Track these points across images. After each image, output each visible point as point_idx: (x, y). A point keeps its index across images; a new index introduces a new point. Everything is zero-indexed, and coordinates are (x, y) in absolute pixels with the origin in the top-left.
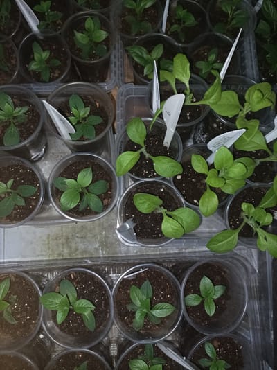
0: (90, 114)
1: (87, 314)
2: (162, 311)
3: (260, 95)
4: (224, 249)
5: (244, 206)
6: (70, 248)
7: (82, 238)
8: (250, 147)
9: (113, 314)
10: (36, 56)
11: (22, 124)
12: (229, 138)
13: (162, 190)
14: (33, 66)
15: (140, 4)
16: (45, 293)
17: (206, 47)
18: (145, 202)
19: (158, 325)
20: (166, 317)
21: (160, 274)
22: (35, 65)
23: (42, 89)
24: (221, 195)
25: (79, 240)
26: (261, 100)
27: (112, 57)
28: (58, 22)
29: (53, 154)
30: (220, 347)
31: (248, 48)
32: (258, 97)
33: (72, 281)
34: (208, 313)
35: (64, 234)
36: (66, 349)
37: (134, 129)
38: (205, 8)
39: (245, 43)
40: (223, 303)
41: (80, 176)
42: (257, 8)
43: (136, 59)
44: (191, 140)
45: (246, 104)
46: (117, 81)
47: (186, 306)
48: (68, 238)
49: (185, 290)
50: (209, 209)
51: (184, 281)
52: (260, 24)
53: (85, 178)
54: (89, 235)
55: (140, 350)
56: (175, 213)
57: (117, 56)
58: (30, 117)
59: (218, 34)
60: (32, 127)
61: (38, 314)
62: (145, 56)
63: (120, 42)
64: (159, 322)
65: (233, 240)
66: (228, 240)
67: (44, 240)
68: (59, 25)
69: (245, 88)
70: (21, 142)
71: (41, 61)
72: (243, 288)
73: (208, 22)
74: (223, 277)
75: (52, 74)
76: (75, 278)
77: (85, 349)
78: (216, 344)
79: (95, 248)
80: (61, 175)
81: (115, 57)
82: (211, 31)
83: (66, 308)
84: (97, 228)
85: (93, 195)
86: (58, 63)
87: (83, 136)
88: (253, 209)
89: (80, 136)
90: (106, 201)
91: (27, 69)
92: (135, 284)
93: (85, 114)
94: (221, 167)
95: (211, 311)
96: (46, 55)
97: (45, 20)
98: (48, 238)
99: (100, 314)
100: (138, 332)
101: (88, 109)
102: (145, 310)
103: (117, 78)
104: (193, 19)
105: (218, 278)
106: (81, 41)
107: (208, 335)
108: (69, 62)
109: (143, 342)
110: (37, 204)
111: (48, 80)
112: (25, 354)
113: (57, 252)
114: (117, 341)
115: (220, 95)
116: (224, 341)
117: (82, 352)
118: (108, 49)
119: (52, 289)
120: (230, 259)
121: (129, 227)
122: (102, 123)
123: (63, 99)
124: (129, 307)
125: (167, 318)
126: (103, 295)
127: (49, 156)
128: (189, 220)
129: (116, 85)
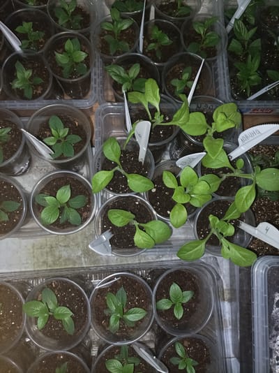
0: (69, 134)
1: (67, 319)
2: (135, 316)
3: (223, 117)
4: (192, 257)
5: (211, 218)
6: (54, 256)
7: (65, 246)
8: (215, 165)
9: (90, 319)
10: (19, 75)
11: (6, 143)
12: (193, 159)
13: (137, 203)
14: (16, 85)
15: (117, 26)
16: (29, 301)
17: (181, 65)
18: (119, 217)
19: (133, 328)
20: (139, 321)
21: (135, 282)
22: (18, 84)
23: (25, 105)
24: (190, 208)
25: (63, 248)
26: (224, 122)
27: (92, 75)
28: (40, 41)
29: (37, 167)
30: (190, 346)
31: (221, 65)
32: (221, 119)
33: (53, 289)
34: (177, 316)
35: (48, 243)
36: (48, 352)
37: (110, 148)
38: (180, 28)
39: (218, 61)
40: (193, 306)
41: (59, 193)
42: (229, 28)
43: (114, 78)
44: (168, 153)
45: (213, 124)
46: (97, 97)
47: (157, 310)
48: (52, 247)
49: (156, 296)
50: (179, 221)
51: (156, 288)
52: (233, 42)
53: (64, 194)
54: (71, 243)
55: (117, 351)
56: (149, 225)
57: (97, 73)
58: (13, 136)
59: (192, 54)
60: (15, 145)
61: (22, 320)
62: (123, 74)
63: (100, 60)
64: (133, 325)
65: (200, 249)
66: (196, 249)
67: (29, 250)
68: (41, 43)
69: (214, 107)
70: (4, 160)
71: (24, 79)
72: (210, 293)
73: (183, 42)
74: (193, 282)
75: (35, 91)
76: (56, 286)
77: (65, 351)
78: (186, 343)
79: (77, 256)
80: (42, 192)
81: (95, 74)
82: (185, 51)
83: (46, 315)
84: (79, 237)
85: (72, 210)
86: (40, 80)
87: (63, 154)
88: (218, 221)
89: (61, 154)
90: (85, 214)
91: (11, 86)
92: (111, 291)
93: (64, 134)
94: (187, 184)
95: (179, 314)
96: (28, 73)
97: (28, 39)
98: (33, 247)
99: (79, 319)
100: (115, 335)
101: (67, 130)
102: (119, 315)
103: (97, 94)
104: (168, 39)
105: (189, 283)
106: (61, 61)
107: (178, 337)
108: (51, 79)
109: (118, 344)
110: (20, 217)
111: (31, 97)
112: (9, 357)
113: (42, 260)
114: (98, 343)
115: (189, 117)
116: (193, 341)
117: (63, 354)
118: (88, 67)
119: (34, 298)
120: (198, 267)
121: (105, 239)
122: (81, 141)
123: (44, 119)
124: (106, 312)
125: (141, 321)
126: (82, 301)
127: (33, 169)
128: (161, 231)
129: (97, 101)
